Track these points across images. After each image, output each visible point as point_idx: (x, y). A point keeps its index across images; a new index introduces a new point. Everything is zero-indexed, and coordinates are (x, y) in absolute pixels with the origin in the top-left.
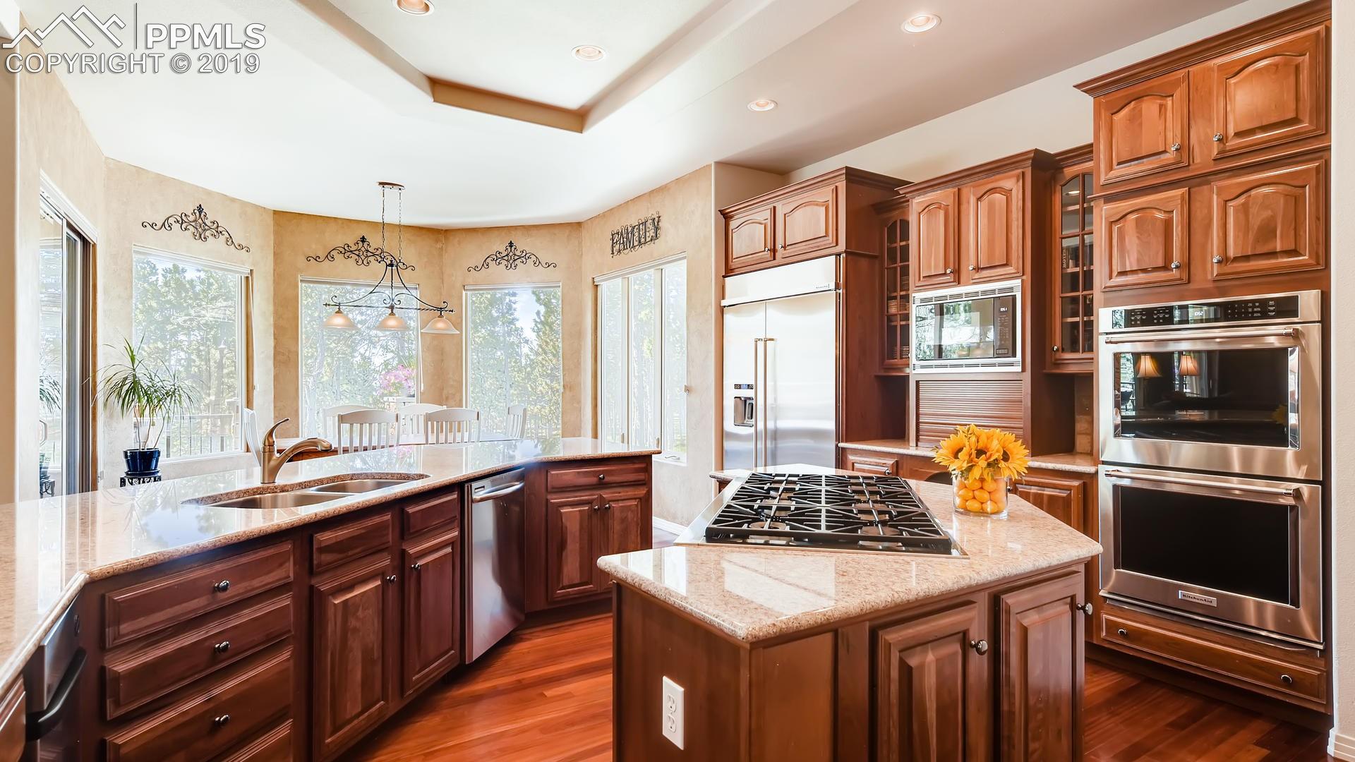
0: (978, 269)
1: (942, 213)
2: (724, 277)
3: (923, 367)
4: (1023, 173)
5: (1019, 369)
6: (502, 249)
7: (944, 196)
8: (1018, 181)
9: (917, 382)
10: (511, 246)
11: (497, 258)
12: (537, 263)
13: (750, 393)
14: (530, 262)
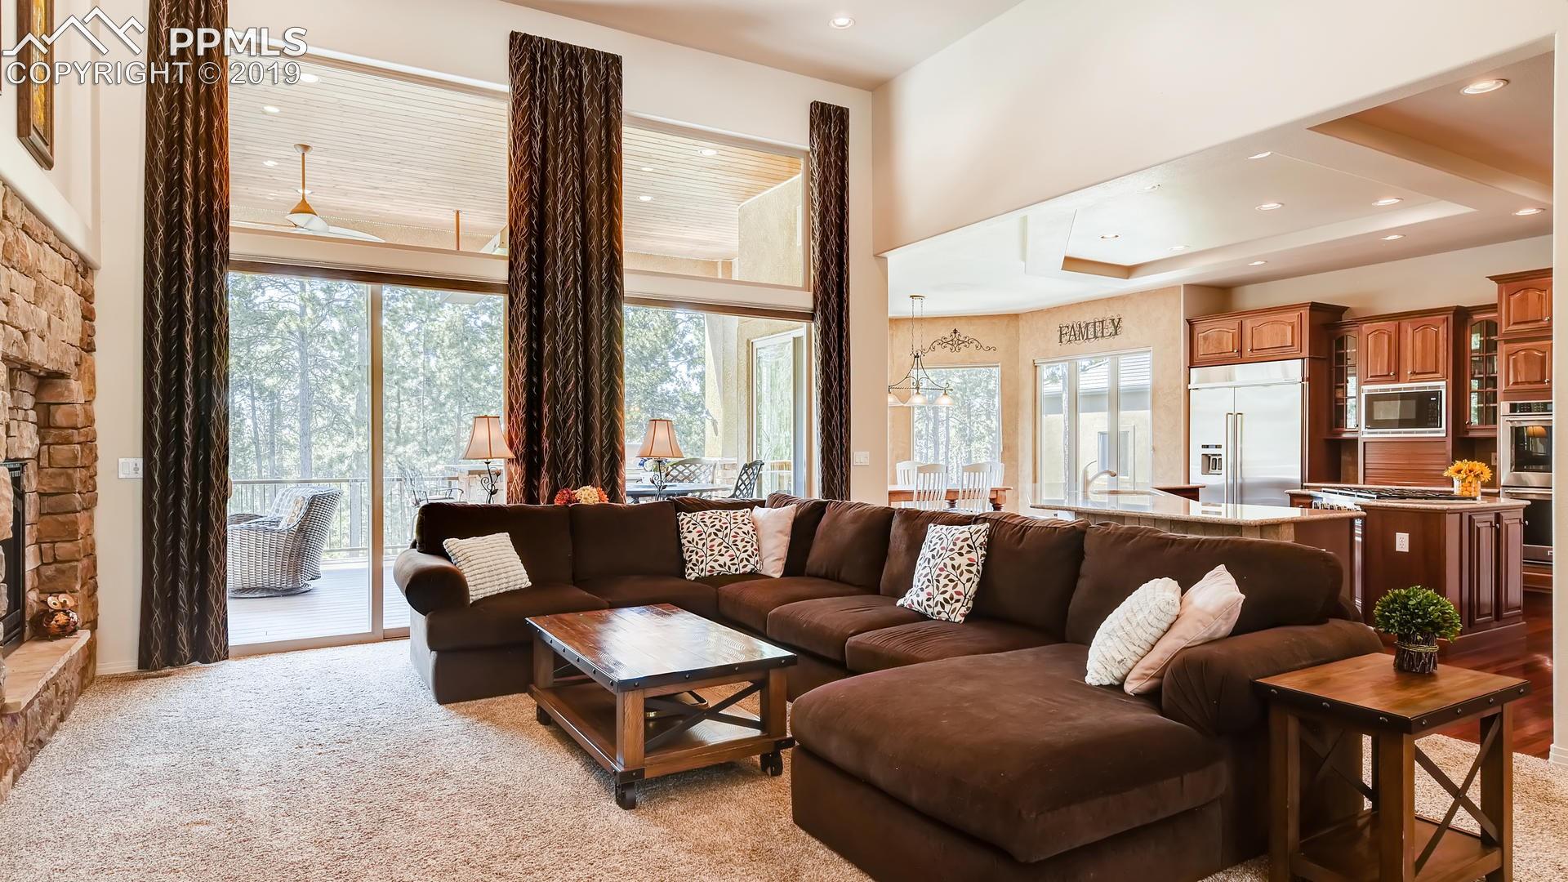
0: (1414, 373)
1: (1386, 337)
2: (1190, 368)
3: (1369, 433)
4: (1447, 318)
5: (1444, 435)
6: (947, 335)
7: (1390, 326)
8: (1444, 322)
9: (1364, 443)
10: (955, 333)
11: (943, 342)
12: (979, 347)
13: (1216, 451)
14: (973, 346)
